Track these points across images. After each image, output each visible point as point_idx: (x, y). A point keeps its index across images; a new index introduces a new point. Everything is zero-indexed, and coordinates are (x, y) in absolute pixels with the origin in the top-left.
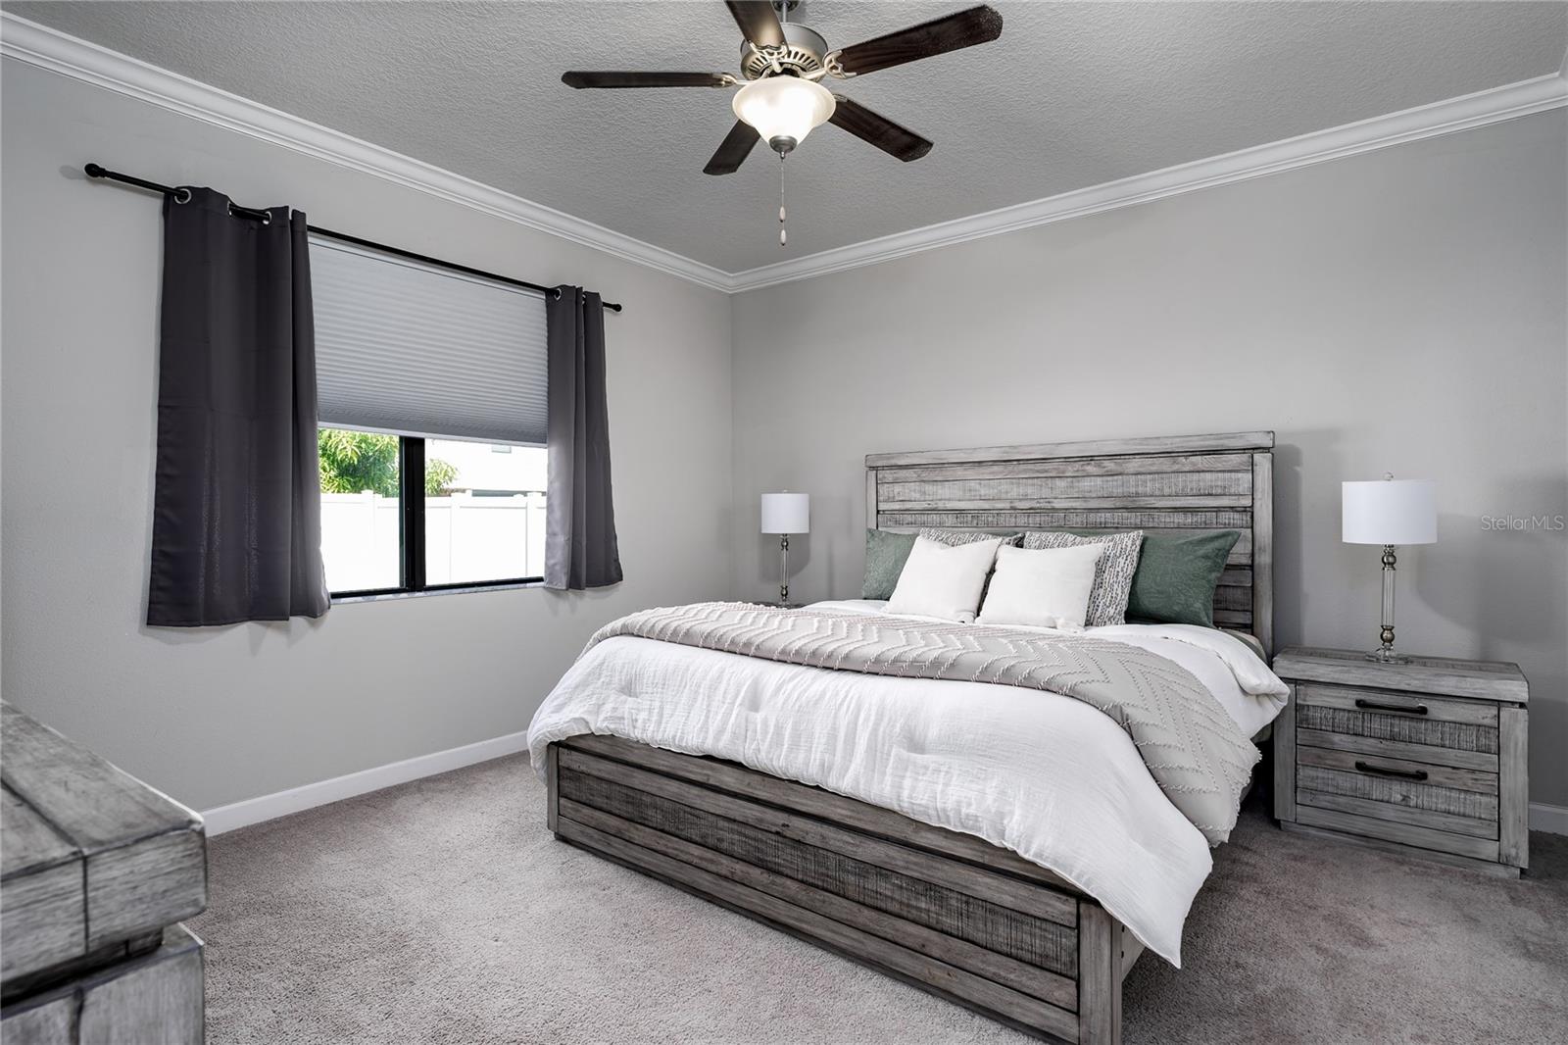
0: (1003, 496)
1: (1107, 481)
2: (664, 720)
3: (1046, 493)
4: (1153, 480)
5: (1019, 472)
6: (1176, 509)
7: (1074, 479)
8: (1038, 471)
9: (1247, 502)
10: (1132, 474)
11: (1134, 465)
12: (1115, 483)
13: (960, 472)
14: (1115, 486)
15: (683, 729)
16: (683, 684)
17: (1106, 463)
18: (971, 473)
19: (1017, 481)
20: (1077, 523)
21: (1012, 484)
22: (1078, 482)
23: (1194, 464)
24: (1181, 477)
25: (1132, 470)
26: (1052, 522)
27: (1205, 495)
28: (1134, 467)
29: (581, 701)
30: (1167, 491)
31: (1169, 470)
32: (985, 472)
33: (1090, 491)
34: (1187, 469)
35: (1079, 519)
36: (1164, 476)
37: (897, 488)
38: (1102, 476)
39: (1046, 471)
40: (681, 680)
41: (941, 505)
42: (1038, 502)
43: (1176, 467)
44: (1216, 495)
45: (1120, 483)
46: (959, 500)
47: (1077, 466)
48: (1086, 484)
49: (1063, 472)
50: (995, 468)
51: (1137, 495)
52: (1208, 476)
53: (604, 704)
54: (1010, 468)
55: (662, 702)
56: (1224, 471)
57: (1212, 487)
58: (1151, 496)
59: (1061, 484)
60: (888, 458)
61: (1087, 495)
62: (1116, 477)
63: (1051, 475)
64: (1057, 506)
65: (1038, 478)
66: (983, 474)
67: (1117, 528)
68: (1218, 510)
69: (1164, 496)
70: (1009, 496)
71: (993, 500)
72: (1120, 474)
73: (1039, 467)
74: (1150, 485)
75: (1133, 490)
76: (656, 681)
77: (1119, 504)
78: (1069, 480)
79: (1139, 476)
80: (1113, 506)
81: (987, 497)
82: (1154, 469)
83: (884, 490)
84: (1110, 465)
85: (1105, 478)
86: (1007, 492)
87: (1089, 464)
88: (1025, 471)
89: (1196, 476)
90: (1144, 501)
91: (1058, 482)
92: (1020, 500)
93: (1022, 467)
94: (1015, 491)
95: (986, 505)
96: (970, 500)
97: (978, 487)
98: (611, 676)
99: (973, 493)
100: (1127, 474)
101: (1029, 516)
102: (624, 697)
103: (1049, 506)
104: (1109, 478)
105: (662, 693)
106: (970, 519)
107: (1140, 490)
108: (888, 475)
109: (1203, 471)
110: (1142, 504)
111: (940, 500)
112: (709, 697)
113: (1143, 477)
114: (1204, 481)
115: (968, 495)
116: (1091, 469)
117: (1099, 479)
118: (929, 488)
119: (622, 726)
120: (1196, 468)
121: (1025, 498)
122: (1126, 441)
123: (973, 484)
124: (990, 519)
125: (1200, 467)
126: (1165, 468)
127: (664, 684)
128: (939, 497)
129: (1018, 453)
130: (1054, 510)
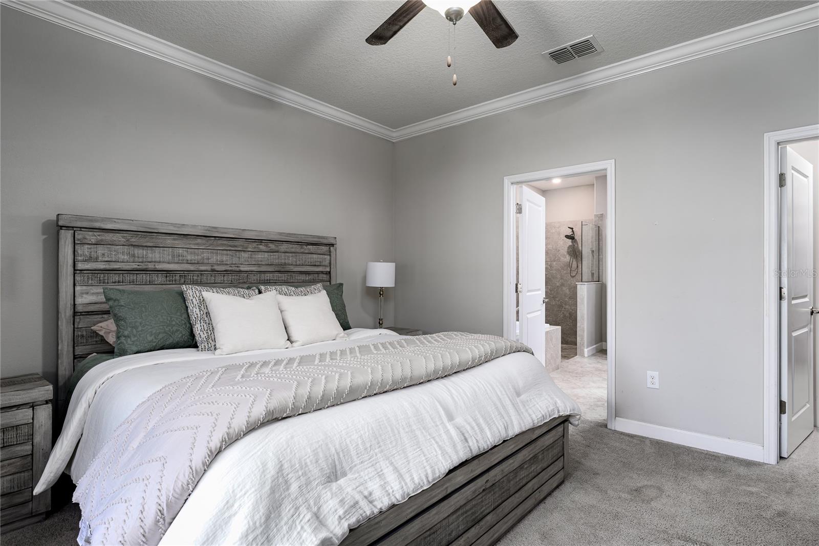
0: (206, 261)
1: (271, 255)
2: (403, 471)
3: (235, 260)
4: (292, 256)
5: (218, 246)
6: (301, 273)
7: (253, 253)
8: (230, 246)
9: (328, 269)
10: (283, 252)
11: (284, 247)
12: (274, 257)
13: (169, 241)
14: (274, 258)
15: (430, 464)
16: (396, 432)
17: (271, 245)
18: (179, 243)
19: (216, 251)
20: (254, 280)
21: (212, 253)
22: (255, 254)
23: (309, 249)
24: (304, 256)
25: (283, 250)
26: (239, 280)
27: (313, 266)
28: (284, 248)
29: (290, 528)
30: (298, 263)
31: (299, 251)
32: (192, 244)
33: (262, 261)
34: (306, 252)
35: (255, 278)
36: (298, 254)
37: (101, 250)
38: (268, 252)
39: (235, 246)
40: (392, 430)
41: (151, 266)
42: (231, 267)
43: (302, 250)
44: (318, 266)
45: (277, 257)
46: (169, 263)
47: (255, 245)
48: (259, 256)
49: (247, 248)
50: (199, 241)
51: (285, 264)
52: (315, 256)
53: (319, 508)
54: (210, 242)
55: (388, 459)
56: (320, 254)
57: (316, 261)
58: (292, 265)
59: (245, 255)
60: (91, 221)
61: (260, 263)
62: (275, 254)
63: (239, 249)
64: (242, 269)
65: (230, 250)
66: (190, 244)
67: (276, 283)
68: (318, 273)
69: (297, 265)
70: (210, 261)
71: (198, 263)
72: (277, 252)
73: (231, 243)
74: (291, 259)
75: (283, 261)
76: (368, 445)
77: (277, 269)
78: (250, 253)
79: (286, 254)
80: (274, 270)
81: (194, 262)
82: (293, 250)
83: (83, 251)
84: (272, 246)
85: (269, 254)
86: (208, 259)
87: (260, 244)
88: (223, 245)
89: (310, 256)
90: (288, 267)
91: (243, 254)
92: (218, 265)
93: (220, 242)
94: (214, 259)
95: (192, 268)
96: (178, 263)
97: (185, 253)
98: (305, 474)
99: (181, 258)
100: (281, 252)
101: (224, 276)
102: (334, 486)
103: (237, 269)
104: (272, 254)
105: (382, 451)
106: (178, 277)
107: (287, 261)
108: (92, 237)
109: (313, 254)
110: (287, 269)
111: (150, 262)
112: (424, 428)
113: (288, 254)
114: (313, 258)
115: (176, 260)
116: (262, 247)
117: (266, 254)
118: (139, 252)
119: (361, 512)
120: (310, 252)
121: (222, 263)
122: (281, 234)
123: (181, 251)
124: (195, 278)
125: (312, 251)
126: (298, 250)
127: (378, 443)
128: (149, 260)
129: (217, 232)
130: (240, 271)
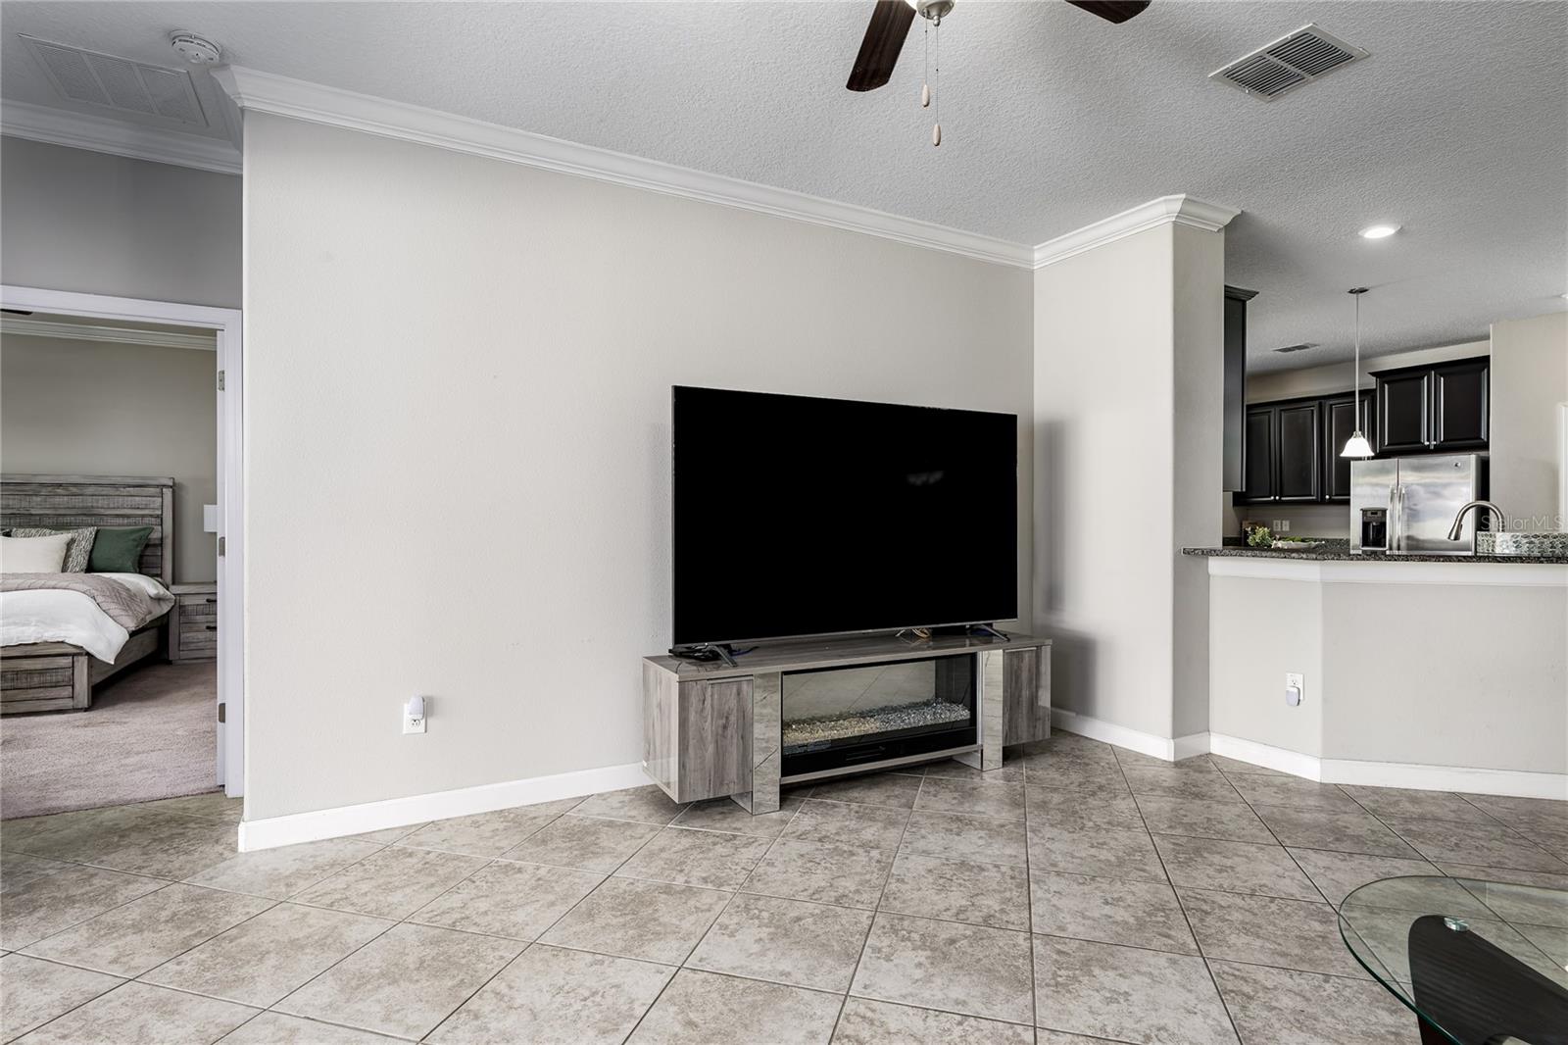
1: (71, 499)
3: (24, 504)
4: (103, 499)
6: (117, 516)
7: (48, 497)
8: (18, 491)
9: (159, 512)
10: (90, 495)
11: (90, 490)
14: (77, 501)
17: (71, 488)
22: (51, 498)
23: (128, 492)
24: (121, 499)
25: (89, 493)
26: (30, 522)
27: (135, 508)
30: (111, 505)
31: (113, 494)
33: (60, 505)
34: (124, 494)
35: (51, 521)
36: (111, 497)
38: (69, 495)
39: (24, 491)
42: (21, 510)
43: (118, 493)
44: (141, 508)
45: (80, 500)
47: (50, 489)
48: (57, 500)
49: (39, 492)
51: (92, 507)
52: (137, 498)
56: (145, 496)
57: (139, 504)
58: (101, 508)
59: (37, 499)
61: (57, 506)
62: (77, 497)
63: (28, 493)
64: (33, 512)
65: (19, 495)
67: (78, 525)
68: (143, 516)
69: (110, 508)
72: (81, 495)
73: (19, 488)
74: (101, 502)
75: (89, 504)
77: (79, 512)
78: (44, 497)
79: (94, 497)
80: (75, 513)
82: (103, 493)
84: (74, 490)
87: (58, 488)
89: (129, 498)
90: (97, 510)
91: (34, 498)
100: (86, 495)
101: (13, 519)
103: (27, 512)
104: (73, 497)
107: (95, 504)
109: (134, 496)
110: (95, 512)
113: (96, 497)
114: (135, 501)
116: (59, 491)
117: (66, 497)
120: (129, 494)
121: (7, 507)
122: (85, 477)
125: (132, 493)
126: (111, 493)
130: (32, 515)
